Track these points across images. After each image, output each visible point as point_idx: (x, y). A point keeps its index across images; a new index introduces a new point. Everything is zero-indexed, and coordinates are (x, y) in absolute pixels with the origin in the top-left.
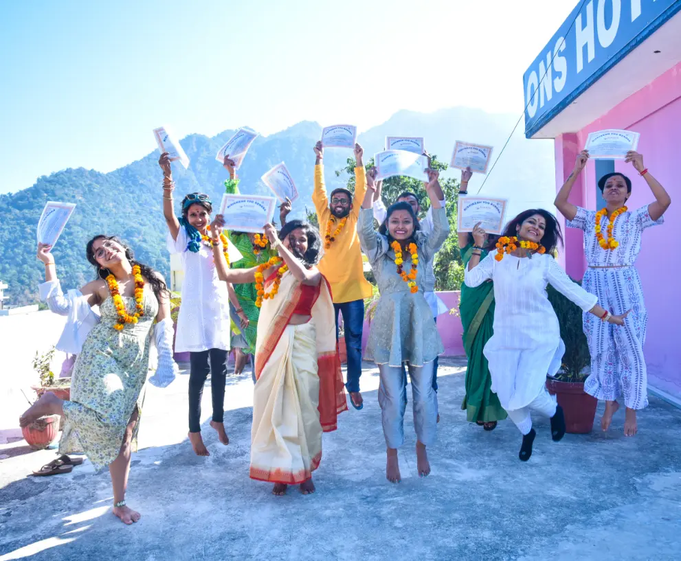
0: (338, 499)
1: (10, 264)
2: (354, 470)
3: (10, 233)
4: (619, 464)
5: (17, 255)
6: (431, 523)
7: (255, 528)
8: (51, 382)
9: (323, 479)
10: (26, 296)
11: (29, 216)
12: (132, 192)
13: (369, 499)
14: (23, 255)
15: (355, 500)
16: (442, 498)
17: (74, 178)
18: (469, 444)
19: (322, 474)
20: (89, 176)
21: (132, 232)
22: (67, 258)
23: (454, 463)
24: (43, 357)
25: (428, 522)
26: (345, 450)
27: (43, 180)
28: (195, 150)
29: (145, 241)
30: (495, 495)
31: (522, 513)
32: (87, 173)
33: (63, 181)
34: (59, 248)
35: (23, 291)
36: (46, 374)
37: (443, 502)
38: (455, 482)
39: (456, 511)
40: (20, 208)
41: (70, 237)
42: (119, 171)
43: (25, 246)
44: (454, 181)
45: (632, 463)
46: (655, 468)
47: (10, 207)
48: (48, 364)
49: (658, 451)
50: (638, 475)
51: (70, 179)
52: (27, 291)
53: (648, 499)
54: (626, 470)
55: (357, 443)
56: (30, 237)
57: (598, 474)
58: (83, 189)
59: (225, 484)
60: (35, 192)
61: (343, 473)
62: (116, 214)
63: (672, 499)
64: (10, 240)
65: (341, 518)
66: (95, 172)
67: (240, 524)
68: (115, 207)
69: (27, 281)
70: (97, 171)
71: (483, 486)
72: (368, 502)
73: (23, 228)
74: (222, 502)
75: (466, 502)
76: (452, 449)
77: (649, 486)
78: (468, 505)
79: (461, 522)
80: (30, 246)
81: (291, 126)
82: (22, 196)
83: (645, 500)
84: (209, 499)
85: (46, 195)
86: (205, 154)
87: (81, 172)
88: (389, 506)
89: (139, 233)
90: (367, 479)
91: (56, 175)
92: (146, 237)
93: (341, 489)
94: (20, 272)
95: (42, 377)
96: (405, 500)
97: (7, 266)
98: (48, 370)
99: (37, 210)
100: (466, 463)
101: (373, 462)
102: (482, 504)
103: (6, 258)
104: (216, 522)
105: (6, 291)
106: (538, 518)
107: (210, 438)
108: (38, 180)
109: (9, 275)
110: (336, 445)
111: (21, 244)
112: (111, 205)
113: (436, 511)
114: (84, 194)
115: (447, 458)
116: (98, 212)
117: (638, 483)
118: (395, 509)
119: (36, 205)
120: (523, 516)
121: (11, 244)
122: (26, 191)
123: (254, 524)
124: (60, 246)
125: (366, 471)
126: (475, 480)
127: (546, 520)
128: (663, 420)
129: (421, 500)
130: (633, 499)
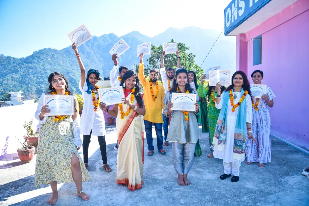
0: (154, 189)
1: (24, 84)
2: (160, 174)
3: (24, 73)
4: (272, 172)
5: (26, 81)
6: (196, 201)
7: (118, 204)
8: (32, 134)
9: (147, 178)
10: (30, 96)
11: (30, 66)
12: (69, 57)
13: (168, 188)
14: (28, 81)
15: (162, 189)
16: (199, 188)
17: (47, 52)
18: (207, 161)
19: (146, 175)
20: (53, 51)
21: (69, 72)
22: (45, 82)
23: (202, 171)
24: (28, 123)
25: (195, 201)
26: (155, 164)
27: (36, 52)
28: (93, 42)
29: (74, 76)
30: (222, 187)
31: (236, 196)
32: (52, 50)
33: (43, 53)
34: (42, 78)
35: (29, 94)
36: (30, 130)
37: (200, 190)
38: (204, 180)
39: (206, 195)
40: (27, 63)
41: (46, 74)
42: (64, 49)
43: (29, 77)
44: (191, 54)
45: (277, 171)
46: (287, 174)
47: (23, 63)
48: (30, 126)
49: (286, 165)
50: (281, 177)
51: (46, 52)
52: (30, 94)
53: (289, 189)
54: (276, 174)
55: (160, 160)
56: (31, 74)
57: (264, 176)
58: (51, 56)
59: (104, 180)
60: (33, 57)
61: (155, 175)
62: (63, 65)
63: (299, 189)
64: (23, 75)
65: (156, 198)
66: (55, 49)
67: (111, 201)
68: (63, 63)
69: (30, 90)
70: (56, 49)
71: (216, 182)
72: (167, 190)
73: (28, 71)
74: (103, 190)
75: (210, 190)
76: (200, 164)
77: (288, 183)
78: (211, 192)
79: (210, 201)
80: (31, 77)
81: (129, 33)
82: (28, 58)
83: (288, 190)
84: (97, 189)
85: (37, 58)
86: (96, 43)
87: (50, 49)
88: (177, 192)
89: (72, 73)
90: (166, 178)
91: (41, 51)
92: (74, 74)
93: (155, 183)
94: (28, 87)
95: (28, 132)
96: (184, 189)
97: (23, 85)
98: (30, 129)
99: (34, 64)
100: (207, 170)
101: (168, 170)
102: (217, 191)
103: (22, 82)
104: (101, 200)
105: (22, 94)
106: (243, 199)
107: (98, 158)
108: (34, 52)
109: (24, 88)
110: (151, 161)
111: (28, 77)
112: (61, 62)
113: (198, 195)
114: (51, 58)
115: (199, 168)
116: (56, 65)
117: (282, 181)
118: (180, 194)
119: (33, 62)
120: (236, 198)
121: (24, 77)
122: (29, 57)
123: (118, 201)
124: (43, 78)
125: (165, 174)
126: (212, 179)
127: (247, 200)
128: (284, 151)
129: (190, 189)
130: (283, 189)
